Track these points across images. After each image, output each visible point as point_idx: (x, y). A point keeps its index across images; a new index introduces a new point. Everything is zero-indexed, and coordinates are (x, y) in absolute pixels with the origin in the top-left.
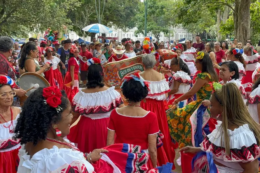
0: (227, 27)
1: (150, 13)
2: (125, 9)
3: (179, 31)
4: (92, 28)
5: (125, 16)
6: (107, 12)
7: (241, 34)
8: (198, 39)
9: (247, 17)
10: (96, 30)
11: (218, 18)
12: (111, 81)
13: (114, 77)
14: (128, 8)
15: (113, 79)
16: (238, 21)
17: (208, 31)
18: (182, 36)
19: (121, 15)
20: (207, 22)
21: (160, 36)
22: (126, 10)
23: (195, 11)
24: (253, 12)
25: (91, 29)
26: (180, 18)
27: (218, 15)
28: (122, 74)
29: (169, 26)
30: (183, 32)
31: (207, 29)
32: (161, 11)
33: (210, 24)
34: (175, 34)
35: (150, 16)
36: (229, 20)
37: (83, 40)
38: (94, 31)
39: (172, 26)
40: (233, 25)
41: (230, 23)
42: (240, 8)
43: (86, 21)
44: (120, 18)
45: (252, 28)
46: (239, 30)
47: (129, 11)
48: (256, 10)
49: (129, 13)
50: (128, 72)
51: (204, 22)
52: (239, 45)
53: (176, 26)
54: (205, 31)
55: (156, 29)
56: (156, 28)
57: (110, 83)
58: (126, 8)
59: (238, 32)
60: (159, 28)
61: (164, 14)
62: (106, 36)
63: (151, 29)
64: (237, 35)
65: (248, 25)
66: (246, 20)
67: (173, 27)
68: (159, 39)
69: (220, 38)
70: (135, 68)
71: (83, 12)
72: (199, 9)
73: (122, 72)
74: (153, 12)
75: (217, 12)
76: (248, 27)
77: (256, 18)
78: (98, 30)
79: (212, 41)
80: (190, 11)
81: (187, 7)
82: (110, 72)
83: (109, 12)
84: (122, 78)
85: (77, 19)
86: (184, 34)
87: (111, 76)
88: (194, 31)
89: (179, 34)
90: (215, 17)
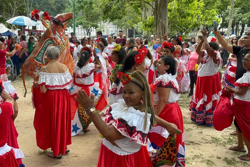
0: (148, 24)
1: (79, 8)
2: (55, 3)
3: (109, 27)
4: (16, 20)
5: (56, 9)
6: (37, 5)
7: (161, 31)
8: (120, 34)
9: (165, 15)
10: (20, 22)
11: (143, 16)
12: (36, 71)
13: (35, 66)
14: (59, 2)
15: (36, 68)
16: (157, 19)
17: (135, 28)
18: (113, 32)
19: (52, 9)
20: (134, 19)
21: (91, 31)
22: (57, 4)
23: (118, 7)
24: (170, 11)
25: (16, 22)
26: (105, 14)
27: (143, 13)
28: (40, 59)
29: (100, 21)
30: (113, 28)
31: (135, 26)
32: (89, 6)
33: (137, 21)
34: (105, 30)
35: (80, 10)
36: (150, 17)
37: (12, 32)
38: (19, 23)
39: (102, 21)
40: (154, 23)
41: (151, 20)
42: (159, 7)
43: (14, 13)
44: (51, 12)
45: (170, 25)
46: (159, 27)
47: (59, 5)
48: (173, 9)
49: (60, 6)
50: (43, 53)
51: (131, 19)
52: (157, 40)
53: (106, 21)
54: (133, 28)
55: (86, 24)
56: (85, 22)
57: (36, 73)
58: (57, 2)
59: (158, 29)
60: (88, 23)
61: (93, 10)
62: (37, 29)
63: (81, 24)
64: (157, 31)
65: (166, 23)
66: (164, 17)
67: (104, 23)
68: (91, 33)
69: (145, 35)
70: (46, 46)
71: (10, 4)
72: (122, 6)
73: (38, 58)
74: (82, 7)
75: (142, 10)
76: (166, 24)
77: (173, 16)
78: (23, 23)
79: (139, 36)
80: (114, 8)
81: (111, 4)
82: (30, 66)
83: (39, 5)
84: (42, 61)
85: (4, 11)
86: (114, 29)
87: (33, 68)
88: (123, 27)
89: (110, 29)
90: (140, 14)
